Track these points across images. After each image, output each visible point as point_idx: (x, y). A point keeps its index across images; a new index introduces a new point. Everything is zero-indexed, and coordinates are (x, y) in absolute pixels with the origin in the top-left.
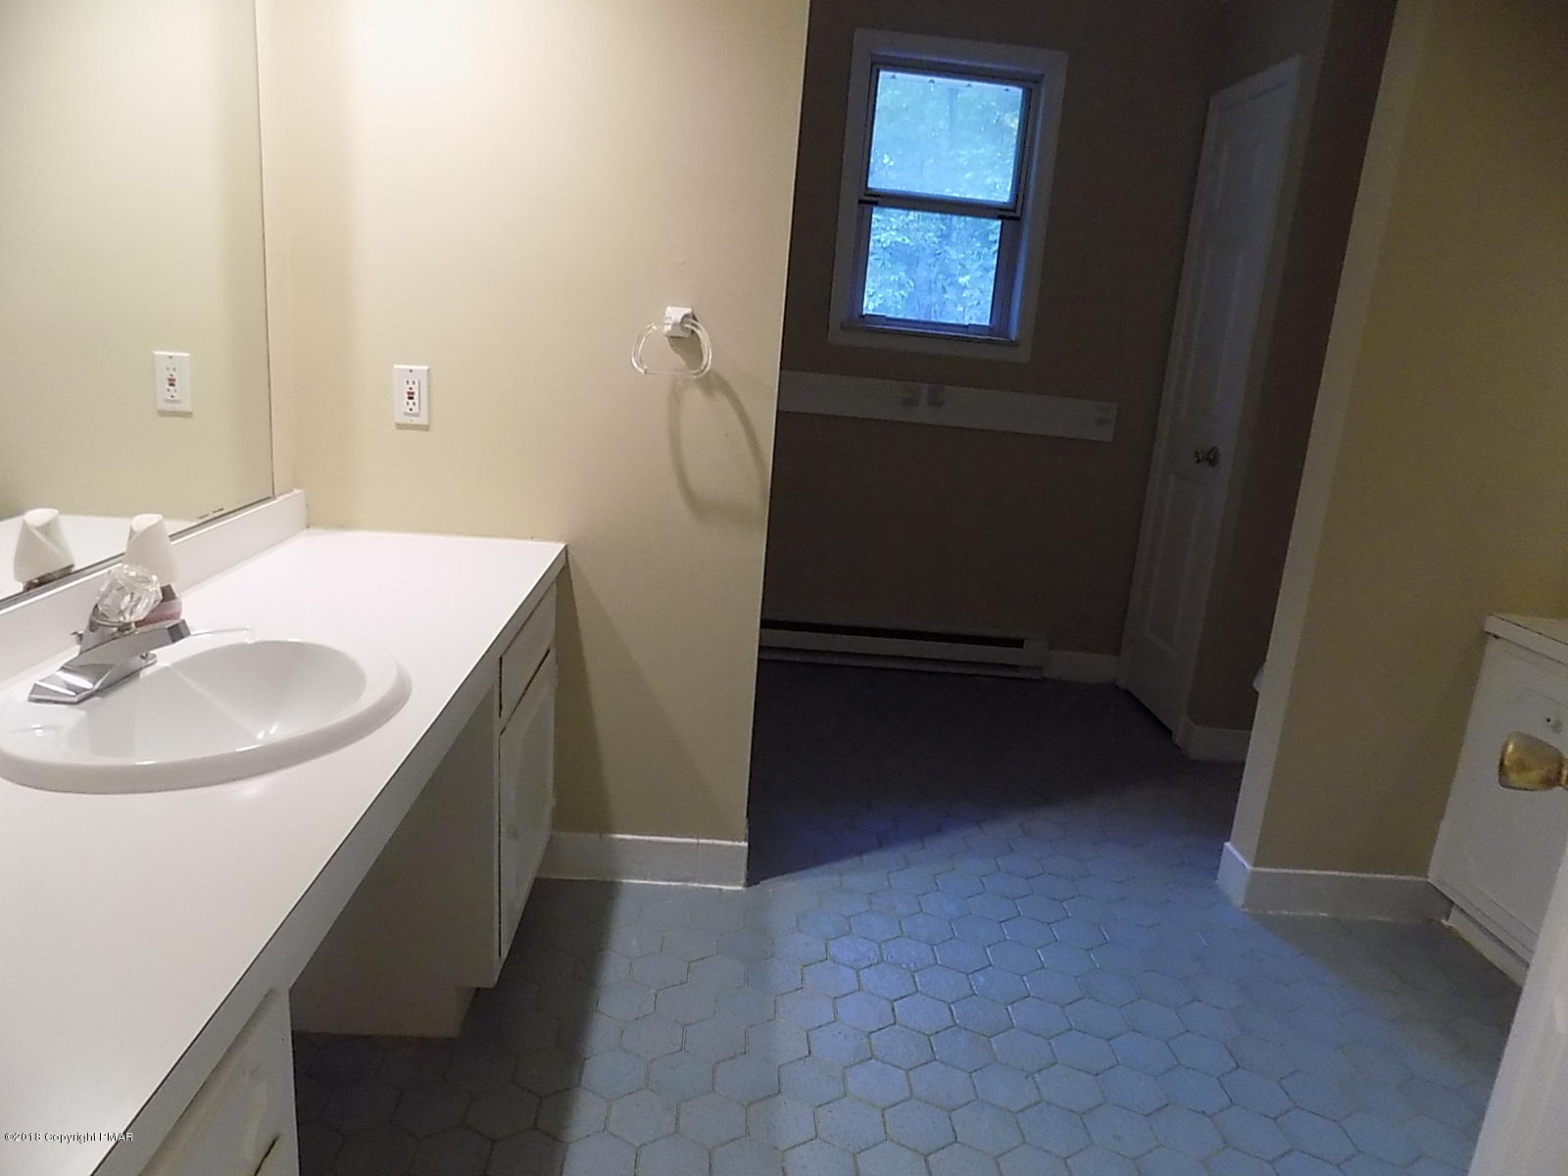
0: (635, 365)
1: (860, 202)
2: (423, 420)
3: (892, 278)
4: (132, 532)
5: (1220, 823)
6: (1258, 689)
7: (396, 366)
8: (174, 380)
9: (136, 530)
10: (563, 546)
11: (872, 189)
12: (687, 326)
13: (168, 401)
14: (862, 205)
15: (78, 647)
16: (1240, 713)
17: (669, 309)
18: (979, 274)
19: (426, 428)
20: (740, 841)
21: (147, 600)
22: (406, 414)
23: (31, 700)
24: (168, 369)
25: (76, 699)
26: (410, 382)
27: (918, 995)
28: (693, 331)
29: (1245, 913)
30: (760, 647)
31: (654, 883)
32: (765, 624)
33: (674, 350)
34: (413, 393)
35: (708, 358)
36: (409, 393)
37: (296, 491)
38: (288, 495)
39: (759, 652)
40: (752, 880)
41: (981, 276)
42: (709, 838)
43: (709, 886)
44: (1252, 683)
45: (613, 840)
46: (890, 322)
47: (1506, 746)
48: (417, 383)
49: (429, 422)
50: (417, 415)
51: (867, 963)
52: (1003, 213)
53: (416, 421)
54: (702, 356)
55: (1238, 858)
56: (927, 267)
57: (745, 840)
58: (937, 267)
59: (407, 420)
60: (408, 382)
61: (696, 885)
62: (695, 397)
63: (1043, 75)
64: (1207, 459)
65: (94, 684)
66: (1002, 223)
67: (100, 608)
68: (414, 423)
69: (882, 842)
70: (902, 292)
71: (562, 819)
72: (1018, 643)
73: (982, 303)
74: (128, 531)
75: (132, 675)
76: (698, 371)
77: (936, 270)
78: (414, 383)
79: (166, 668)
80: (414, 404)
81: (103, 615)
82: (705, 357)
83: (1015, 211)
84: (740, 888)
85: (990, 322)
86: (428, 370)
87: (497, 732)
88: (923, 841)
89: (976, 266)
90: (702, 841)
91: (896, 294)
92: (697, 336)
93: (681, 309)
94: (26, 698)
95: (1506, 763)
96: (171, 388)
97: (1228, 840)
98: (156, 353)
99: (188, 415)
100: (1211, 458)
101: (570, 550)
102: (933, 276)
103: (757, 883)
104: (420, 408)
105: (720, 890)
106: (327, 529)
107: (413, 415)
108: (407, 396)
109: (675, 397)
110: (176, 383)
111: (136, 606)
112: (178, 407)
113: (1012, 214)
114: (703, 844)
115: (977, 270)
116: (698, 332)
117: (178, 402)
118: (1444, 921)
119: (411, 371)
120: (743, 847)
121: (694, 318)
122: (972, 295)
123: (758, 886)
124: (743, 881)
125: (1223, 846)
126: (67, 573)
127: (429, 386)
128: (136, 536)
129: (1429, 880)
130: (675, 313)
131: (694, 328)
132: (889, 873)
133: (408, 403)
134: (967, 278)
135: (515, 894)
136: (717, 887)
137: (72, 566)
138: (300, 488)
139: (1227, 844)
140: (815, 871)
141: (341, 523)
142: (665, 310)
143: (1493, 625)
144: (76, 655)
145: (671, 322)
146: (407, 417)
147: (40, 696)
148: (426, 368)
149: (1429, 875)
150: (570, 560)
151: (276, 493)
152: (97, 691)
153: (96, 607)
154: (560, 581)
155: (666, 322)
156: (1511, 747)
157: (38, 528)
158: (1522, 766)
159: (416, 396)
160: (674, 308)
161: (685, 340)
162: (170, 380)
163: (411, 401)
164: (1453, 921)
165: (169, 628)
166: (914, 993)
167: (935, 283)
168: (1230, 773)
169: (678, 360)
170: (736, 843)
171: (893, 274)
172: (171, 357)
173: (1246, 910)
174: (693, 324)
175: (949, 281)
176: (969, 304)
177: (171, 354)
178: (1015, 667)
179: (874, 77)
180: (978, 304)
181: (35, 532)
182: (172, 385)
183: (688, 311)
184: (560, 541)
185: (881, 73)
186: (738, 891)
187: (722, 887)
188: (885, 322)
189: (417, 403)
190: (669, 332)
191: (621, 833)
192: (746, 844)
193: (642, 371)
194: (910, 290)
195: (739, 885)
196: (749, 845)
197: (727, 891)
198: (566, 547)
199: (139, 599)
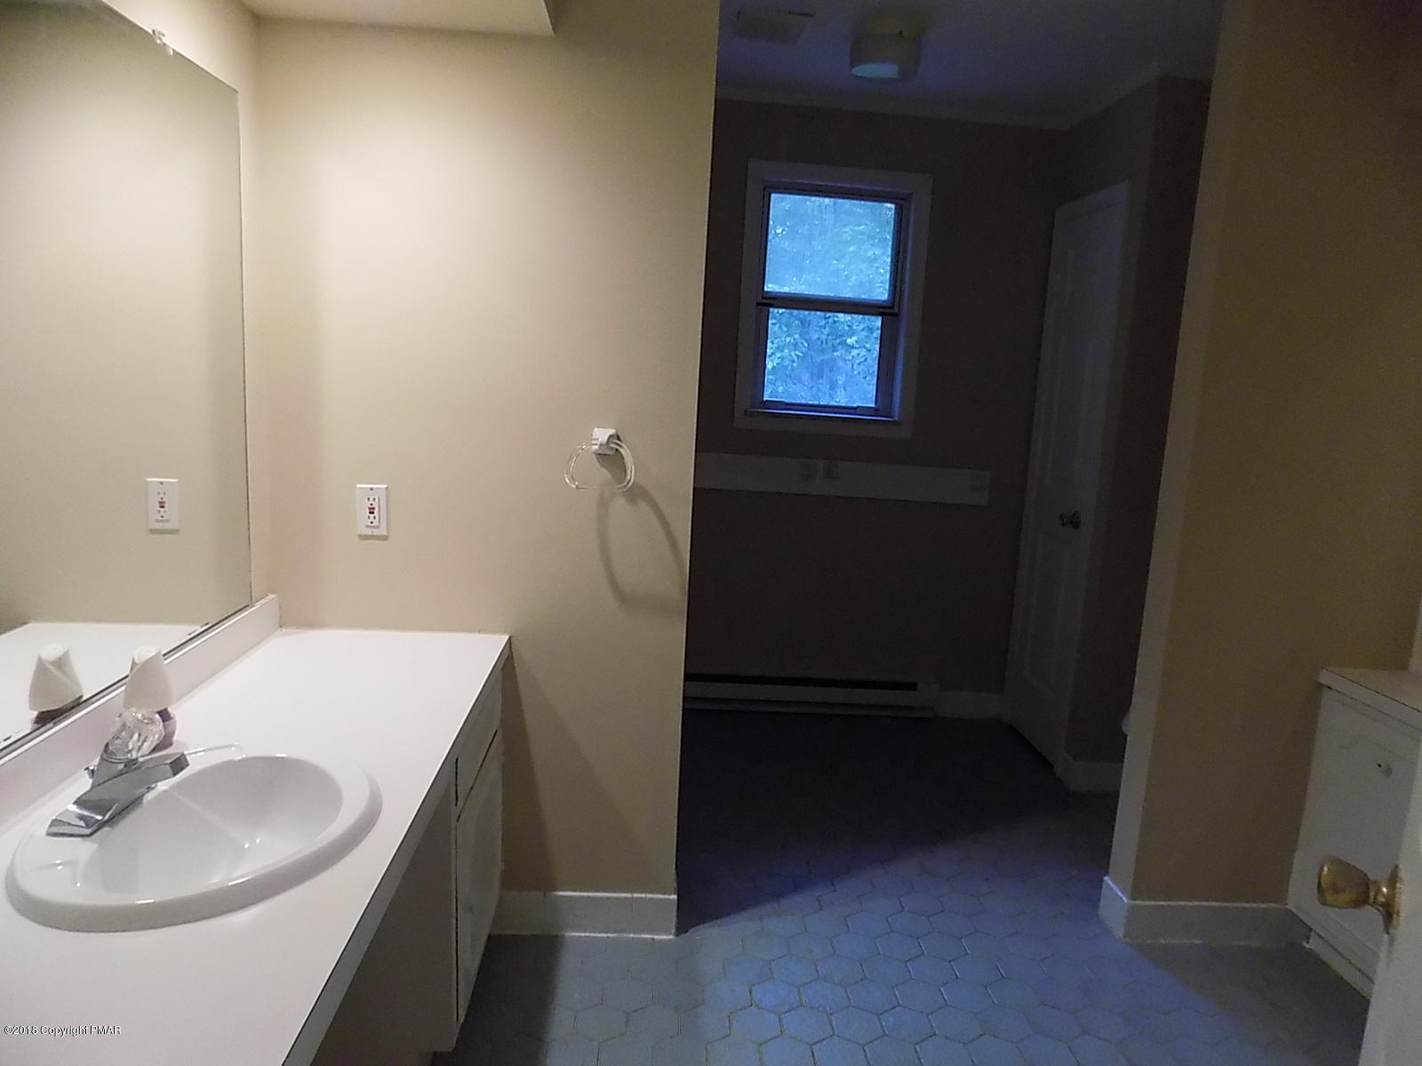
0: (568, 481)
1: (758, 304)
2: (382, 531)
3: (788, 340)
4: (134, 663)
5: (1098, 856)
6: (1126, 733)
7: (358, 486)
8: (163, 503)
9: (137, 662)
10: (507, 637)
11: (767, 292)
12: (612, 445)
13: (158, 521)
14: (760, 307)
15: (91, 781)
16: (1113, 748)
17: (596, 430)
18: (864, 333)
19: (385, 538)
20: (670, 894)
21: (151, 738)
22: (367, 526)
23: (49, 834)
24: (159, 493)
25: (88, 831)
26: (371, 499)
27: (836, 1039)
28: (617, 450)
29: (1127, 943)
30: (684, 698)
31: (593, 935)
32: (688, 677)
33: (601, 465)
34: (374, 509)
35: (631, 474)
36: (370, 508)
37: (271, 596)
38: (263, 601)
39: (684, 702)
40: (681, 929)
41: (866, 337)
42: (642, 892)
43: (643, 936)
44: (1121, 727)
45: (557, 896)
46: (788, 407)
47: (1322, 868)
48: (377, 500)
49: (388, 532)
50: (378, 527)
51: (787, 1007)
52: (882, 310)
53: (376, 532)
54: (626, 471)
55: (1116, 893)
56: (818, 329)
57: (674, 894)
58: (827, 329)
59: (369, 532)
60: (369, 499)
61: (631, 935)
62: (620, 504)
63: (912, 194)
64: (1071, 523)
65: (104, 816)
66: (882, 319)
67: (110, 748)
68: (374, 534)
69: (797, 885)
70: (797, 353)
71: (510, 880)
72: (912, 687)
73: (868, 360)
74: (131, 663)
75: (136, 802)
76: (622, 485)
77: (826, 331)
78: (374, 499)
79: (165, 791)
80: (375, 518)
81: (112, 752)
82: (629, 473)
83: (893, 308)
84: (671, 937)
85: (876, 403)
86: (387, 488)
87: (454, 819)
88: (833, 885)
89: (861, 327)
90: (636, 895)
91: (793, 354)
92: (621, 454)
93: (606, 430)
94: (45, 832)
95: (1323, 885)
96: (161, 509)
97: (1107, 873)
98: (149, 479)
99: (174, 532)
100: (1074, 522)
101: (512, 640)
102: (824, 337)
103: (686, 932)
104: (379, 522)
105: (653, 939)
106: (298, 628)
107: (374, 527)
108: (368, 511)
109: (603, 504)
110: (166, 505)
111: (143, 744)
112: (167, 526)
113: (889, 311)
114: (638, 898)
115: (863, 330)
116: (622, 450)
117: (167, 521)
118: (1305, 944)
119: (372, 489)
120: (673, 900)
121: (619, 438)
122: (859, 354)
123: (687, 934)
124: (673, 931)
125: (1102, 881)
126: (78, 704)
127: (387, 501)
128: (138, 667)
129: (1288, 906)
130: (602, 435)
131: (618, 448)
132: (803, 917)
133: (369, 517)
134: (854, 338)
135: (470, 960)
136: (651, 936)
137: (81, 697)
138: (273, 593)
139: (1106, 878)
140: (738, 917)
141: (310, 622)
142: (593, 431)
143: (1326, 677)
144: (88, 788)
145: (599, 443)
146: (367, 529)
147: (58, 829)
148: (385, 486)
149: (1289, 902)
150: (513, 650)
151: (253, 601)
152: (108, 821)
153: (107, 745)
154: (506, 671)
155: (594, 442)
156: (1326, 869)
157: (53, 663)
158: (1336, 889)
159: (376, 511)
160: (601, 429)
161: (610, 457)
162: (160, 503)
163: (372, 516)
164: (1312, 945)
165: (171, 763)
166: (831, 1036)
167: (826, 343)
168: (1105, 804)
169: (605, 474)
170: (666, 896)
171: (789, 336)
172: (161, 483)
173: (1128, 940)
174: (618, 445)
175: (838, 341)
176: (857, 361)
177: (161, 480)
178: (910, 708)
179: (766, 199)
180: (866, 360)
181: (49, 666)
182: (162, 507)
183: (612, 431)
184: (504, 633)
185: (773, 196)
186: (670, 940)
187: (656, 937)
188: (783, 407)
189: (377, 517)
190: (596, 450)
191: (563, 890)
192: (675, 897)
193: (574, 486)
194: (804, 350)
195: (671, 933)
196: (678, 896)
197: (660, 940)
198: (510, 639)
199: (146, 737)
